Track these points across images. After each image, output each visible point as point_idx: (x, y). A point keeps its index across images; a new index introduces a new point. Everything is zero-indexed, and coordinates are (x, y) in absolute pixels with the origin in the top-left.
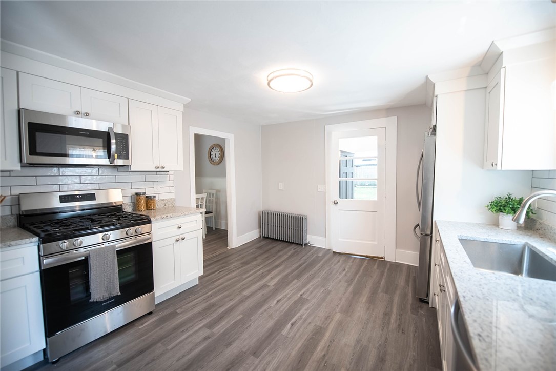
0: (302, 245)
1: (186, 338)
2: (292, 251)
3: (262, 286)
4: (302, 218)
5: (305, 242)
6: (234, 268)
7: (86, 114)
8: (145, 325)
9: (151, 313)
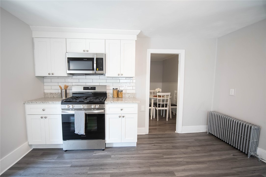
0: (247, 155)
1: (98, 174)
2: (231, 156)
3: (169, 172)
4: (251, 127)
5: (252, 154)
6: (164, 147)
7: (87, 51)
8: (96, 154)
9: (104, 150)
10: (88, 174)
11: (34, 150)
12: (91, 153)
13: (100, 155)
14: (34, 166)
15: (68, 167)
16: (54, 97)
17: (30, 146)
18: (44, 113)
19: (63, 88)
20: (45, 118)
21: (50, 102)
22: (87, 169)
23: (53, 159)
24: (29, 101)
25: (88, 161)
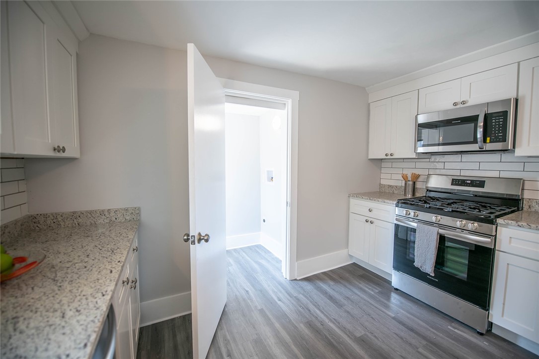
7: (463, 103)
8: (456, 330)
9: (481, 334)
10: (419, 352)
11: (354, 264)
12: (444, 321)
13: (466, 339)
14: (347, 284)
15: (389, 315)
16: (394, 193)
17: (351, 256)
18: (370, 214)
19: (410, 179)
20: (372, 223)
21: (380, 200)
22: (421, 343)
23: (373, 291)
24: (355, 194)
25: (430, 330)
